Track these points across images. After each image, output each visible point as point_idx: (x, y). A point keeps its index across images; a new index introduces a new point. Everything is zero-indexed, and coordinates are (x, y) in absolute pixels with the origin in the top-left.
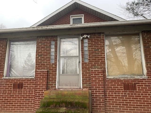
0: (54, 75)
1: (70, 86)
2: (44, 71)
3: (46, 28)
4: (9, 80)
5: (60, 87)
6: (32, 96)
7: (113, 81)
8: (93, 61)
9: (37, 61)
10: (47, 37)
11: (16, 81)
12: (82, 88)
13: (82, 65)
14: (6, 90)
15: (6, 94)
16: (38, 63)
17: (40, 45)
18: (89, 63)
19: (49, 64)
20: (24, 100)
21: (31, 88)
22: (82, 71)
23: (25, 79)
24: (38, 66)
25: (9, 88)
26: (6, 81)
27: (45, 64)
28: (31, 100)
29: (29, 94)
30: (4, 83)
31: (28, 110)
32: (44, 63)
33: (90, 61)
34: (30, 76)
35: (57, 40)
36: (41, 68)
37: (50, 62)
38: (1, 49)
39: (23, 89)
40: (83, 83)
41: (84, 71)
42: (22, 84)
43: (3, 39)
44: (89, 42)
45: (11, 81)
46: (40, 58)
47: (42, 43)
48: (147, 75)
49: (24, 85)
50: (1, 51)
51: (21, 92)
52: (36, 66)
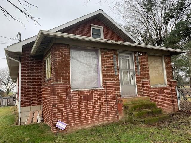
0: (118, 86)
1: (130, 94)
2: (112, 82)
3: (121, 43)
4: (78, 92)
5: (123, 96)
6: (103, 106)
7: (154, 89)
8: (143, 74)
9: (104, 72)
10: (109, 50)
11: (86, 92)
12: (137, 95)
13: (136, 77)
14: (77, 103)
15: (77, 107)
16: (105, 74)
17: (104, 57)
18: (141, 76)
19: (113, 76)
20: (96, 111)
21: (101, 99)
22: (137, 82)
23: (95, 90)
24: (105, 78)
25: (79, 101)
26: (75, 94)
27: (110, 76)
28: (103, 110)
29: (100, 104)
30: (73, 96)
31: (101, 119)
32: (110, 74)
33: (141, 74)
34: (92, 87)
35: (117, 54)
36: (108, 79)
37: (114, 74)
38: (64, 57)
39: (94, 100)
40: (138, 92)
41: (138, 82)
42: (92, 95)
43: (65, 44)
44: (139, 58)
45: (81, 93)
46: (106, 70)
47: (106, 55)
48: (167, 84)
49: (94, 97)
50: (64, 59)
51: (93, 103)
52: (103, 78)
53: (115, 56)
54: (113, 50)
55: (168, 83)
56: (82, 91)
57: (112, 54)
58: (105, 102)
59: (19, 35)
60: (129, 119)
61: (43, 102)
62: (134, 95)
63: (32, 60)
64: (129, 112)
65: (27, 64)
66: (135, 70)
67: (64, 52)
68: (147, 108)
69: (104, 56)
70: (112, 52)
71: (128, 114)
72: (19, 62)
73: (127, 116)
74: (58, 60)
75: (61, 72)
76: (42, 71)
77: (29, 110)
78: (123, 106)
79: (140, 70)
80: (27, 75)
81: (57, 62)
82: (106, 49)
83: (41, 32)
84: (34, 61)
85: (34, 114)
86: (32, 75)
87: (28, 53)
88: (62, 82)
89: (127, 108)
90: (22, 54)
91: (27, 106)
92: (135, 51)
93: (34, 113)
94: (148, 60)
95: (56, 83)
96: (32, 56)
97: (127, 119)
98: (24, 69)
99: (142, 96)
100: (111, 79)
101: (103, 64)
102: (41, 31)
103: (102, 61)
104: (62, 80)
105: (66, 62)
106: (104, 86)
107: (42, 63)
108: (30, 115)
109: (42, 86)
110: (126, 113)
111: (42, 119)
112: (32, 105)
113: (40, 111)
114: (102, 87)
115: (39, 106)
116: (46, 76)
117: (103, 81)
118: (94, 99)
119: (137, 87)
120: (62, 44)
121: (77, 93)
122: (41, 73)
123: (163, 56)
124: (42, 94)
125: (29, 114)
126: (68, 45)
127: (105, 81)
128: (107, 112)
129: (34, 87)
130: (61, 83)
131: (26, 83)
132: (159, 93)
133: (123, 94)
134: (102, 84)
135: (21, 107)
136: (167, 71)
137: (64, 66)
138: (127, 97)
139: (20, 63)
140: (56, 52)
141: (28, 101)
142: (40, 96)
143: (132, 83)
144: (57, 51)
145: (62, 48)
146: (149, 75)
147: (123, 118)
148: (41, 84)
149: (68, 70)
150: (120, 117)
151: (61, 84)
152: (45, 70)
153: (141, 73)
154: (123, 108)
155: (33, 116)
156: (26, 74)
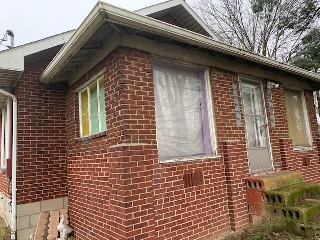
0: (244, 150)
1: (262, 168)
4: (174, 165)
5: (253, 172)
6: (221, 196)
7: (297, 155)
8: (279, 126)
9: (218, 121)
11: (189, 167)
12: (274, 169)
13: (270, 132)
14: (172, 194)
15: (172, 204)
16: (220, 125)
17: (218, 86)
18: (277, 129)
19: (235, 129)
20: (209, 209)
21: (217, 180)
23: (205, 161)
24: (222, 132)
25: (177, 188)
26: (168, 170)
27: (230, 129)
28: (222, 205)
29: (215, 193)
31: (219, 228)
32: (229, 125)
33: (277, 126)
35: (238, 82)
36: (227, 136)
37: (236, 125)
38: (141, 81)
39: (205, 185)
40: (275, 161)
41: (273, 142)
42: (201, 173)
43: (142, 52)
44: (272, 94)
45: (179, 169)
46: (221, 115)
47: (221, 82)
48: (313, 146)
49: (204, 176)
50: (142, 87)
51: (203, 192)
52: (218, 132)
53: (235, 86)
54: (232, 73)
55: (313, 143)
56: (181, 164)
57: (230, 80)
58: (224, 187)
59: (9, 37)
60: (285, 224)
61: (70, 190)
62: (269, 169)
63: (44, 92)
64: (284, 209)
65: (32, 101)
66: (267, 116)
67: (141, 70)
68: (310, 196)
69: (216, 85)
70: (231, 77)
71: (281, 212)
72: (12, 96)
73: (280, 217)
74: (129, 88)
75: (138, 117)
76: (65, 119)
77: (38, 210)
78: (264, 195)
79: (276, 117)
80: (32, 128)
81: (128, 92)
82: (221, 70)
83: (101, 6)
84: (48, 95)
85: (50, 220)
86: (45, 128)
87: (35, 77)
88: (141, 142)
89: (277, 200)
90: (21, 79)
91: (32, 202)
92: (265, 79)
93: (50, 216)
94: (285, 97)
95: (130, 145)
96: (44, 84)
97: (279, 225)
98: (25, 114)
99: (282, 170)
100: (231, 136)
101: (216, 102)
102: (102, 3)
103: (213, 95)
104: (141, 137)
105: (146, 94)
106: (220, 151)
107: (65, 100)
108: (40, 223)
109: (66, 152)
110: (275, 211)
111: (70, 231)
112: (45, 199)
113: (62, 211)
114: (217, 153)
115: (61, 199)
116: (78, 130)
117: (218, 140)
118: (205, 180)
119: (273, 152)
120: (137, 50)
121: (171, 168)
122: (64, 122)
123: (302, 91)
124: (66, 172)
125: (38, 220)
126: (149, 54)
127: (223, 140)
128: (228, 209)
129: (49, 156)
130: (139, 144)
131: (30, 146)
132: (304, 163)
133: (252, 169)
134: (216, 147)
135: (17, 204)
136: (311, 121)
137: (143, 103)
138: (259, 173)
139: (15, 99)
140: (125, 68)
141: (35, 190)
142: (64, 175)
143: (262, 145)
144: (127, 66)
145: (137, 60)
146: (287, 127)
147: (264, 221)
148: (65, 148)
149: (151, 113)
150: (256, 219)
151: (141, 148)
152: (78, 116)
153: (276, 123)
154: (264, 200)
155: (47, 225)
156: (30, 125)
